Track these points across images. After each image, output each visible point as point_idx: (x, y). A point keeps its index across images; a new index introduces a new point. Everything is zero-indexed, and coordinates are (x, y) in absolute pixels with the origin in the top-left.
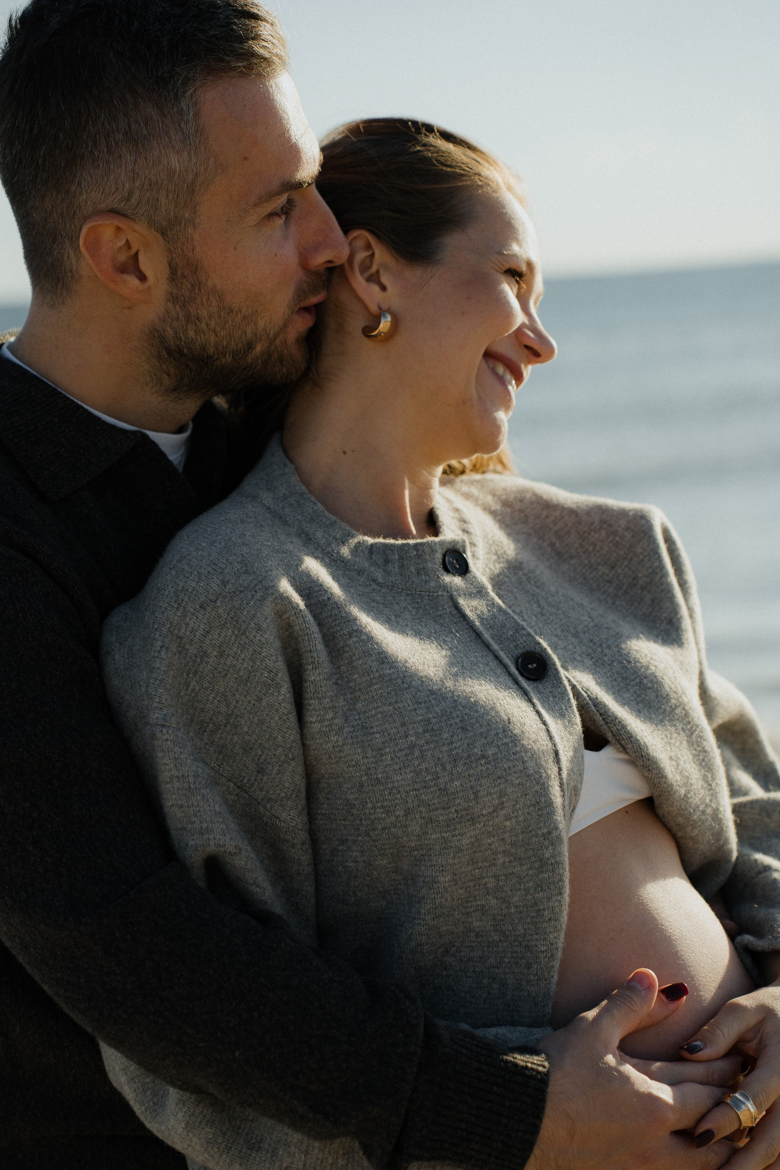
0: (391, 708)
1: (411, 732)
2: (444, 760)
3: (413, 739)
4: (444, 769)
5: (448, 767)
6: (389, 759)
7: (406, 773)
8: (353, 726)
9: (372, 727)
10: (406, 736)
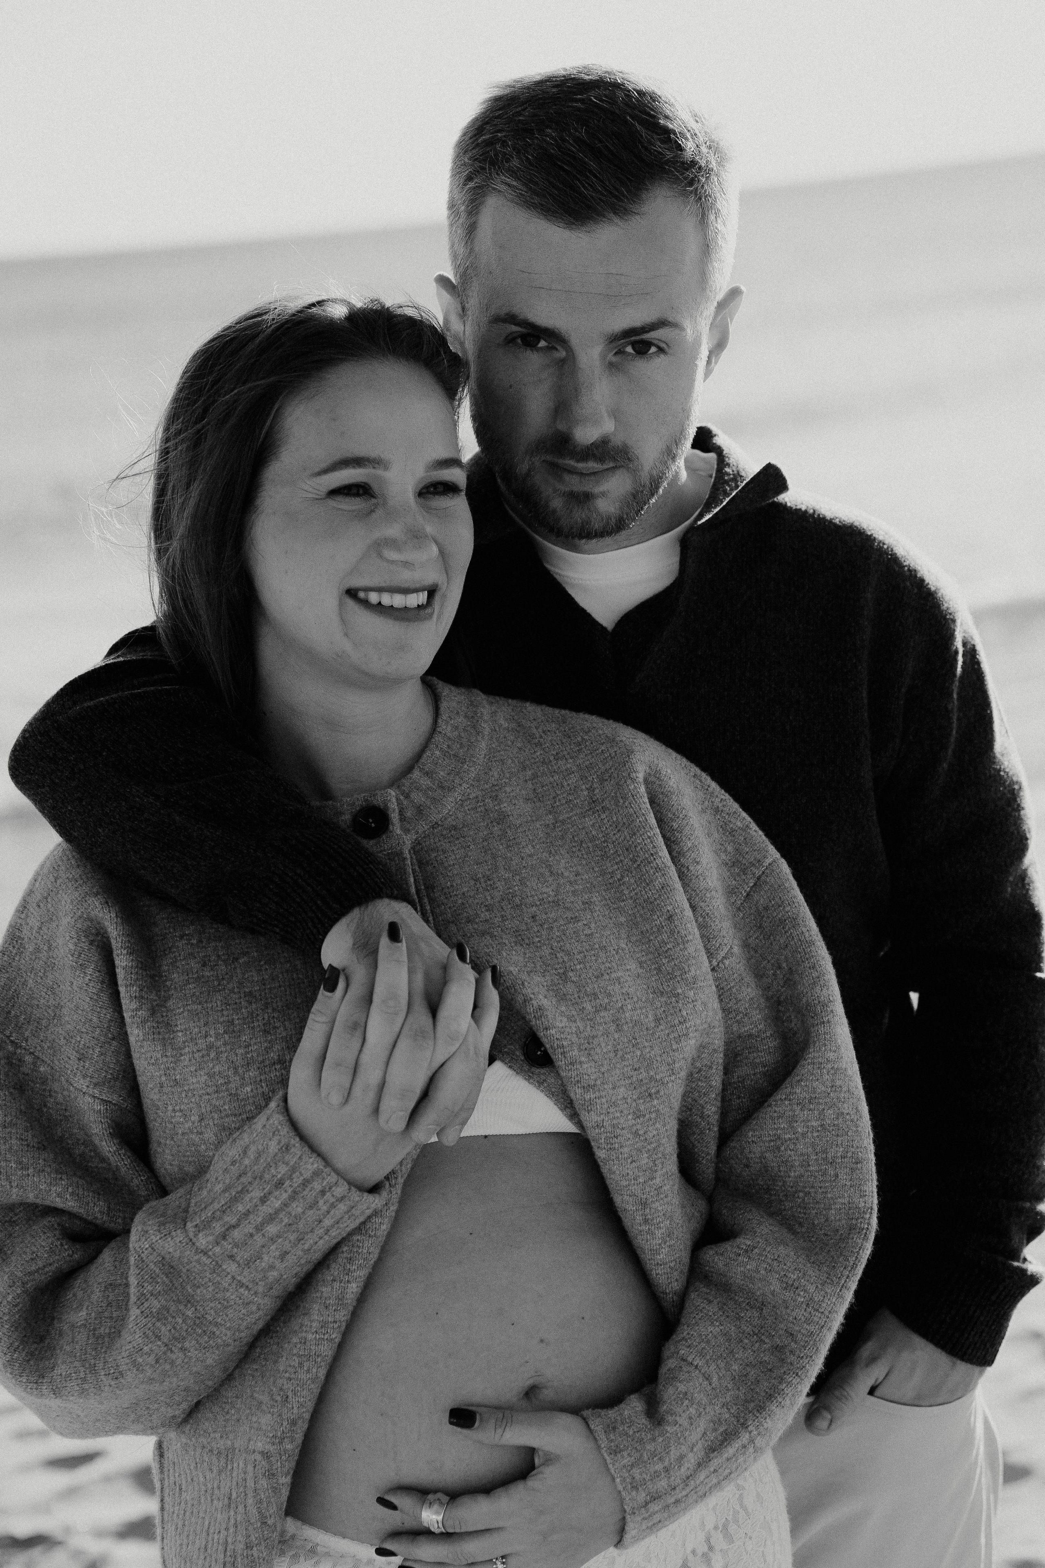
0: (200, 1007)
1: (212, 1032)
2: (237, 1064)
3: (212, 1040)
4: (236, 1073)
5: (240, 1070)
6: (187, 1059)
7: (201, 1075)
8: (157, 1022)
9: (176, 1025)
10: (206, 1036)
